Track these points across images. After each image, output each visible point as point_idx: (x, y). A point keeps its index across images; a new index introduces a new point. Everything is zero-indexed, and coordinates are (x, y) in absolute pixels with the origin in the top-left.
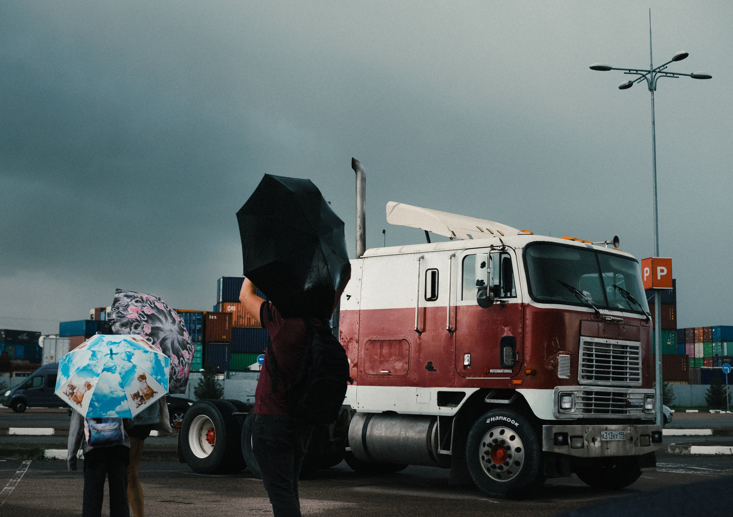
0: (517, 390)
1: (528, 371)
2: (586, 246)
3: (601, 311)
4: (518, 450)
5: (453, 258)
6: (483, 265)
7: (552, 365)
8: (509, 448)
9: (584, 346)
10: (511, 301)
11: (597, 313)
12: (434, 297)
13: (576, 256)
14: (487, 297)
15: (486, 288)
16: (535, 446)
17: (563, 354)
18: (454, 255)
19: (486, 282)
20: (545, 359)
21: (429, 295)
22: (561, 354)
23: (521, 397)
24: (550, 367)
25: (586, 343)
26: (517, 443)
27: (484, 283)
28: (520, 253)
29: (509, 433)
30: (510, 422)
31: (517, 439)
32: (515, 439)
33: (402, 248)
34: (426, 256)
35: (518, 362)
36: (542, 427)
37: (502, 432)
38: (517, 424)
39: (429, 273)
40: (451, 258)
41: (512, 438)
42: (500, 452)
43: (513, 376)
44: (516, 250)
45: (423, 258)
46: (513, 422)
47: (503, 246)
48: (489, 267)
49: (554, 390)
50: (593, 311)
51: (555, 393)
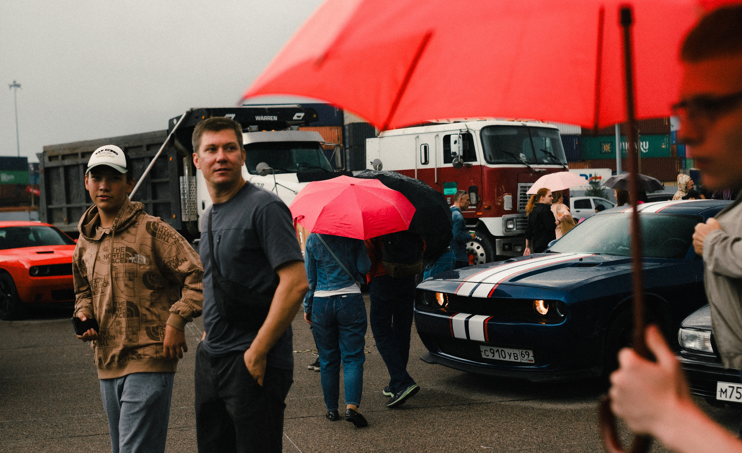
0: (480, 219)
1: (486, 207)
2: (521, 125)
3: (532, 166)
4: (482, 255)
5: (437, 137)
6: (455, 142)
7: (500, 202)
8: (476, 254)
9: (521, 189)
10: (474, 163)
11: (529, 167)
12: (426, 162)
13: (515, 132)
14: (459, 162)
15: (458, 157)
16: (492, 252)
17: (507, 195)
18: (437, 135)
19: (457, 153)
20: (496, 199)
21: (423, 161)
22: (505, 195)
23: (482, 223)
24: (499, 204)
25: (521, 187)
26: (481, 251)
27: (456, 154)
28: (478, 133)
29: (476, 245)
30: (477, 238)
31: (481, 248)
32: (480, 249)
33: (404, 130)
34: (420, 136)
35: (479, 201)
36: (495, 240)
37: (472, 245)
38: (480, 239)
39: (423, 147)
40: (436, 137)
41: (478, 248)
42: (471, 256)
43: (477, 210)
44: (476, 132)
45: (418, 137)
46: (478, 238)
47: (468, 129)
48: (459, 143)
49: (502, 218)
50: (526, 166)
51: (503, 219)
